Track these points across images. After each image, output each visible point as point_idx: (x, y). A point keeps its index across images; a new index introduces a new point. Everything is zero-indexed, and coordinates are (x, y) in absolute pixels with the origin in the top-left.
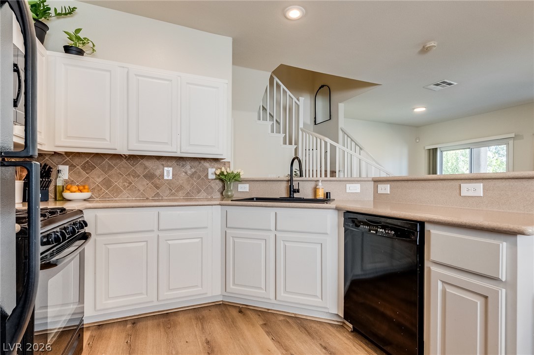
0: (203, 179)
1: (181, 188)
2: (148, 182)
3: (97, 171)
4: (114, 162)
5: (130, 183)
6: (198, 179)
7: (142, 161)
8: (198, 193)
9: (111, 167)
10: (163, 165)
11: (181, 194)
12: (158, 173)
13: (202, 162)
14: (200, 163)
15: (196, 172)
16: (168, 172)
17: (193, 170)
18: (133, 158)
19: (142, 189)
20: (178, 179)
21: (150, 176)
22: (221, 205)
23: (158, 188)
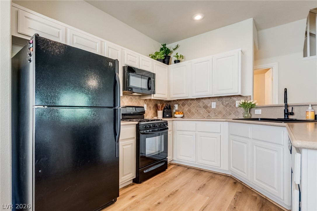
0: (232, 107)
1: (220, 112)
2: (205, 110)
3: (186, 106)
4: (192, 102)
5: (198, 111)
6: (230, 107)
7: (202, 100)
8: (230, 115)
9: (191, 104)
10: (211, 101)
11: (220, 116)
12: (209, 105)
13: (232, 98)
14: (231, 98)
15: (228, 103)
16: (214, 105)
17: (227, 103)
18: (198, 99)
19: (202, 113)
20: (219, 108)
21: (206, 107)
22: (228, 122)
23: (209, 112)
